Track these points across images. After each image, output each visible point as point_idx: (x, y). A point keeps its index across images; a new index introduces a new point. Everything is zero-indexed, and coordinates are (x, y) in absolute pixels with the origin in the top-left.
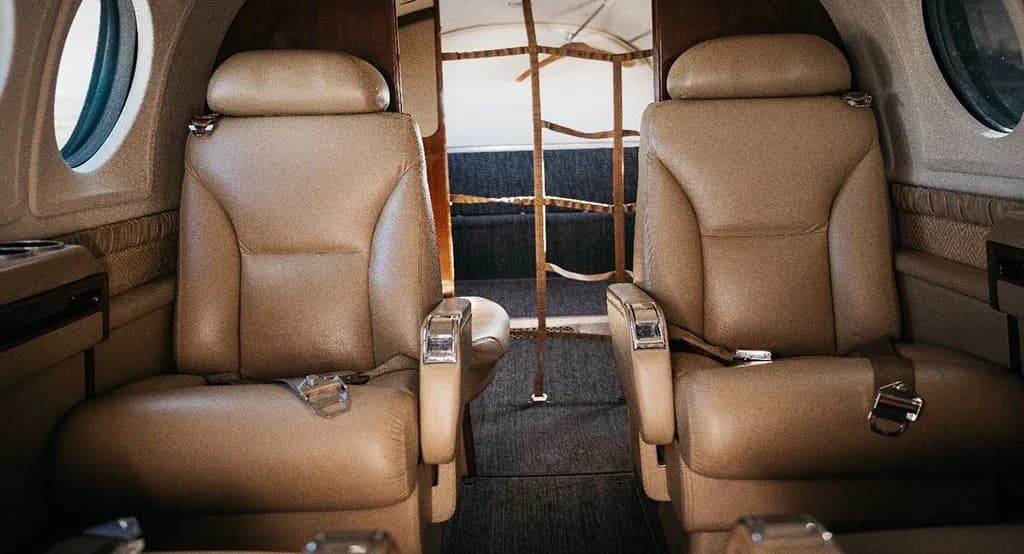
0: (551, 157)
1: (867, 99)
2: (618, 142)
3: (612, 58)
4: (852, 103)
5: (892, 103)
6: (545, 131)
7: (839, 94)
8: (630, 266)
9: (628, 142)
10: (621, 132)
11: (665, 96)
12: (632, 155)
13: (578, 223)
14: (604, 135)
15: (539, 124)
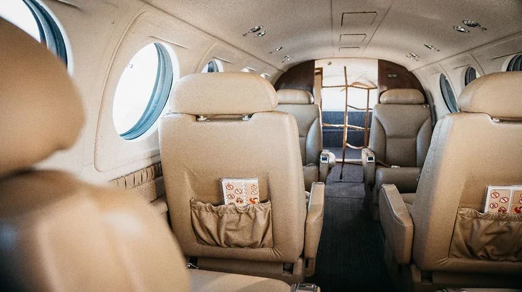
0: (350, 113)
1: (428, 106)
2: (368, 111)
3: (367, 89)
4: (424, 107)
5: (434, 107)
6: (348, 107)
7: (421, 104)
8: (368, 145)
9: (370, 111)
10: (368, 109)
11: (379, 102)
12: (371, 114)
13: (355, 132)
14: (364, 109)
15: (347, 106)
